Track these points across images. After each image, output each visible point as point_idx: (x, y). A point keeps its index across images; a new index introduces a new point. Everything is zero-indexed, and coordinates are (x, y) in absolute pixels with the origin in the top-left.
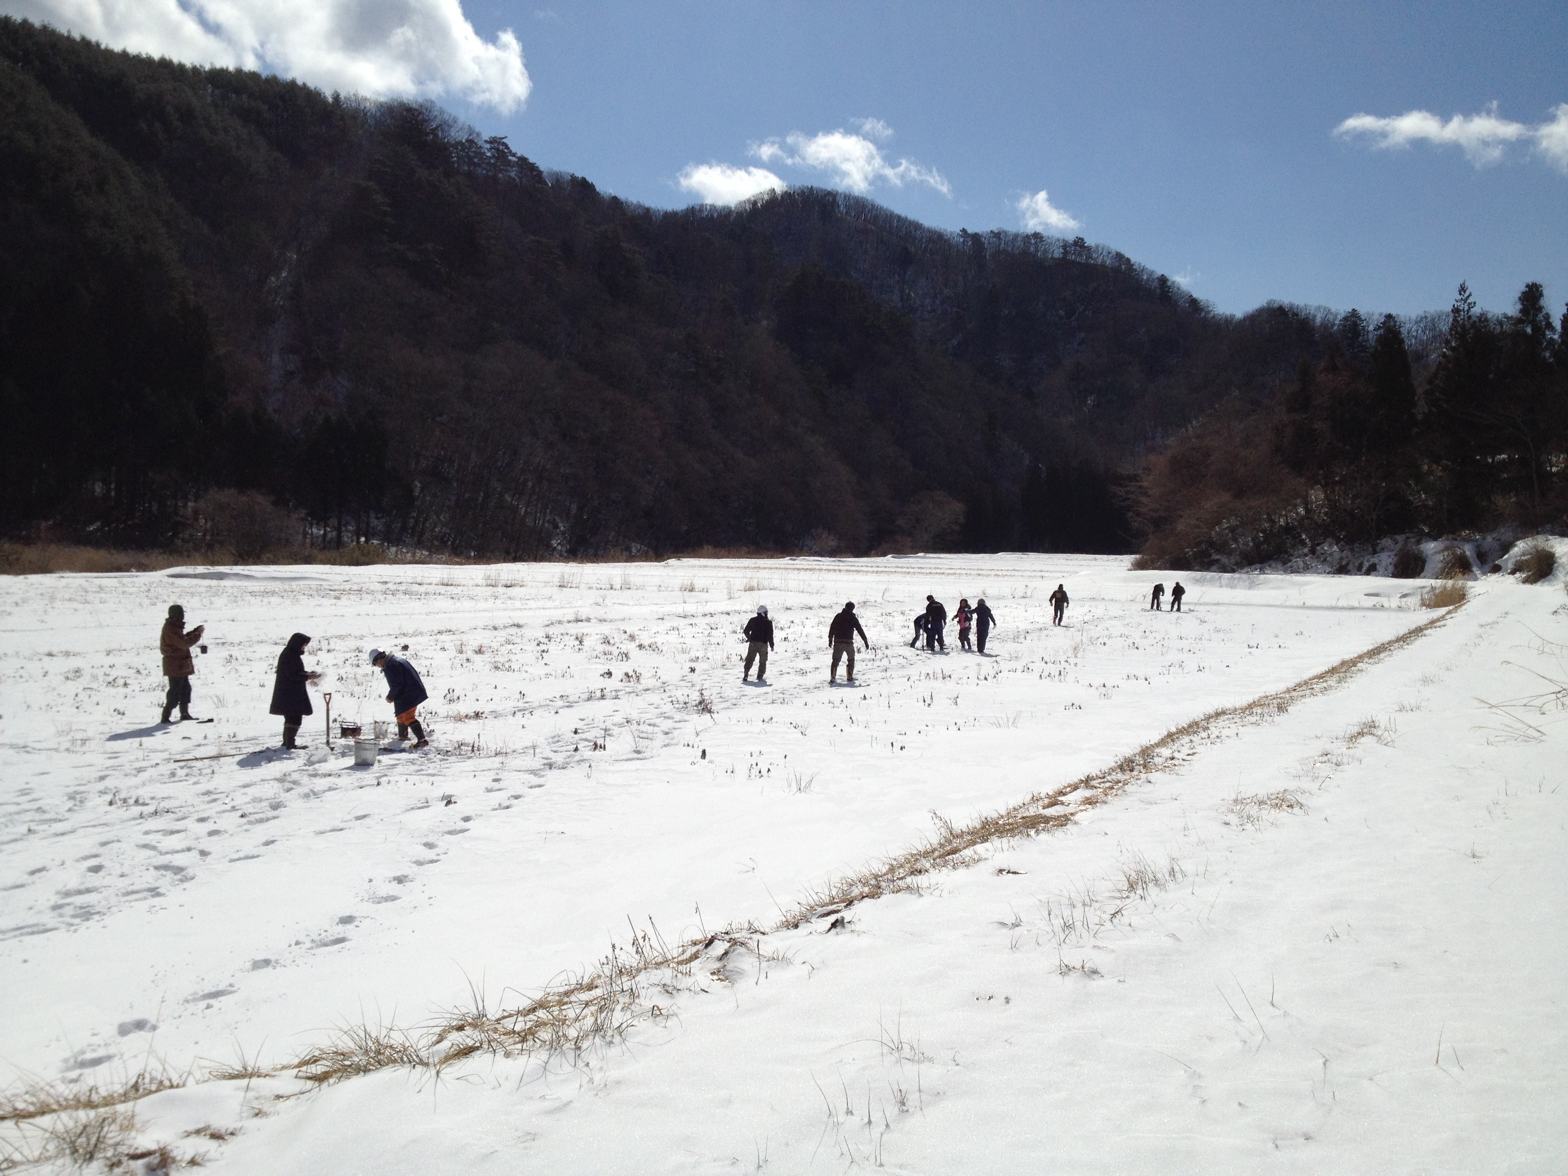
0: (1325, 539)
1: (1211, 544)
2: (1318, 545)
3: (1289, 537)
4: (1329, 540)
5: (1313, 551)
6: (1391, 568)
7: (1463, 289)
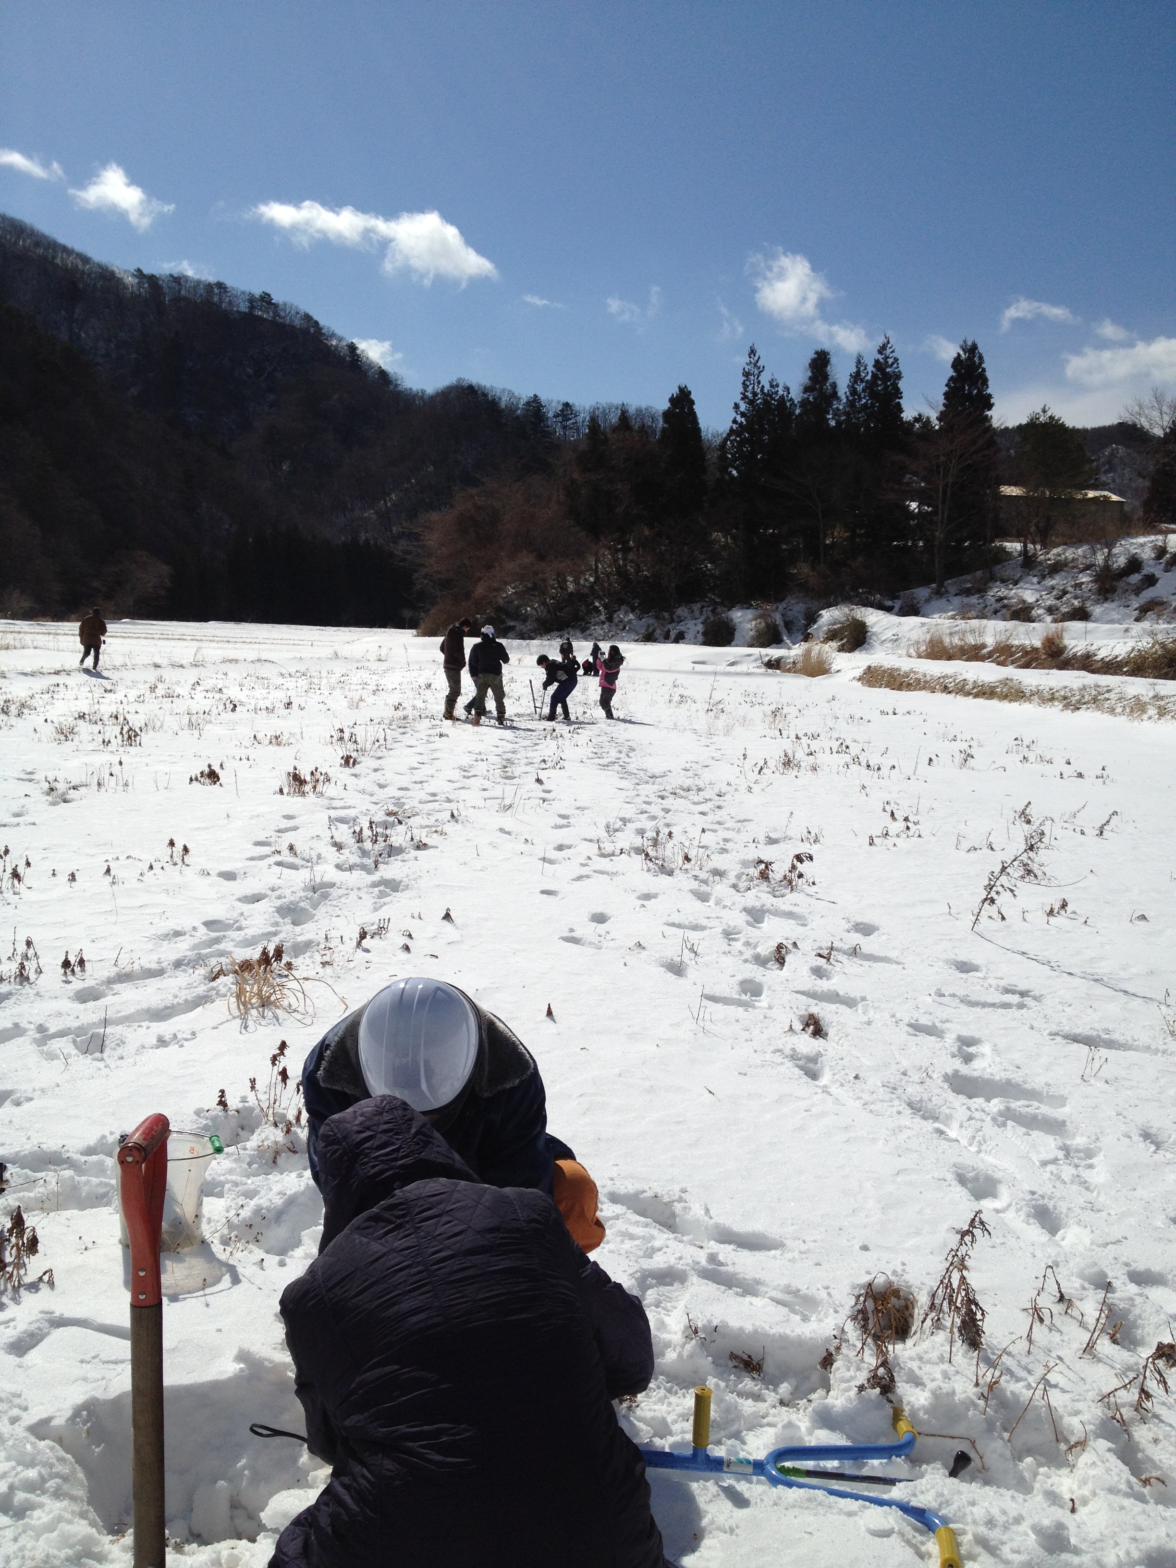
0: (619, 606)
1: (500, 610)
2: (615, 611)
3: (582, 604)
4: (623, 607)
5: (610, 619)
6: (700, 638)
7: (752, 352)
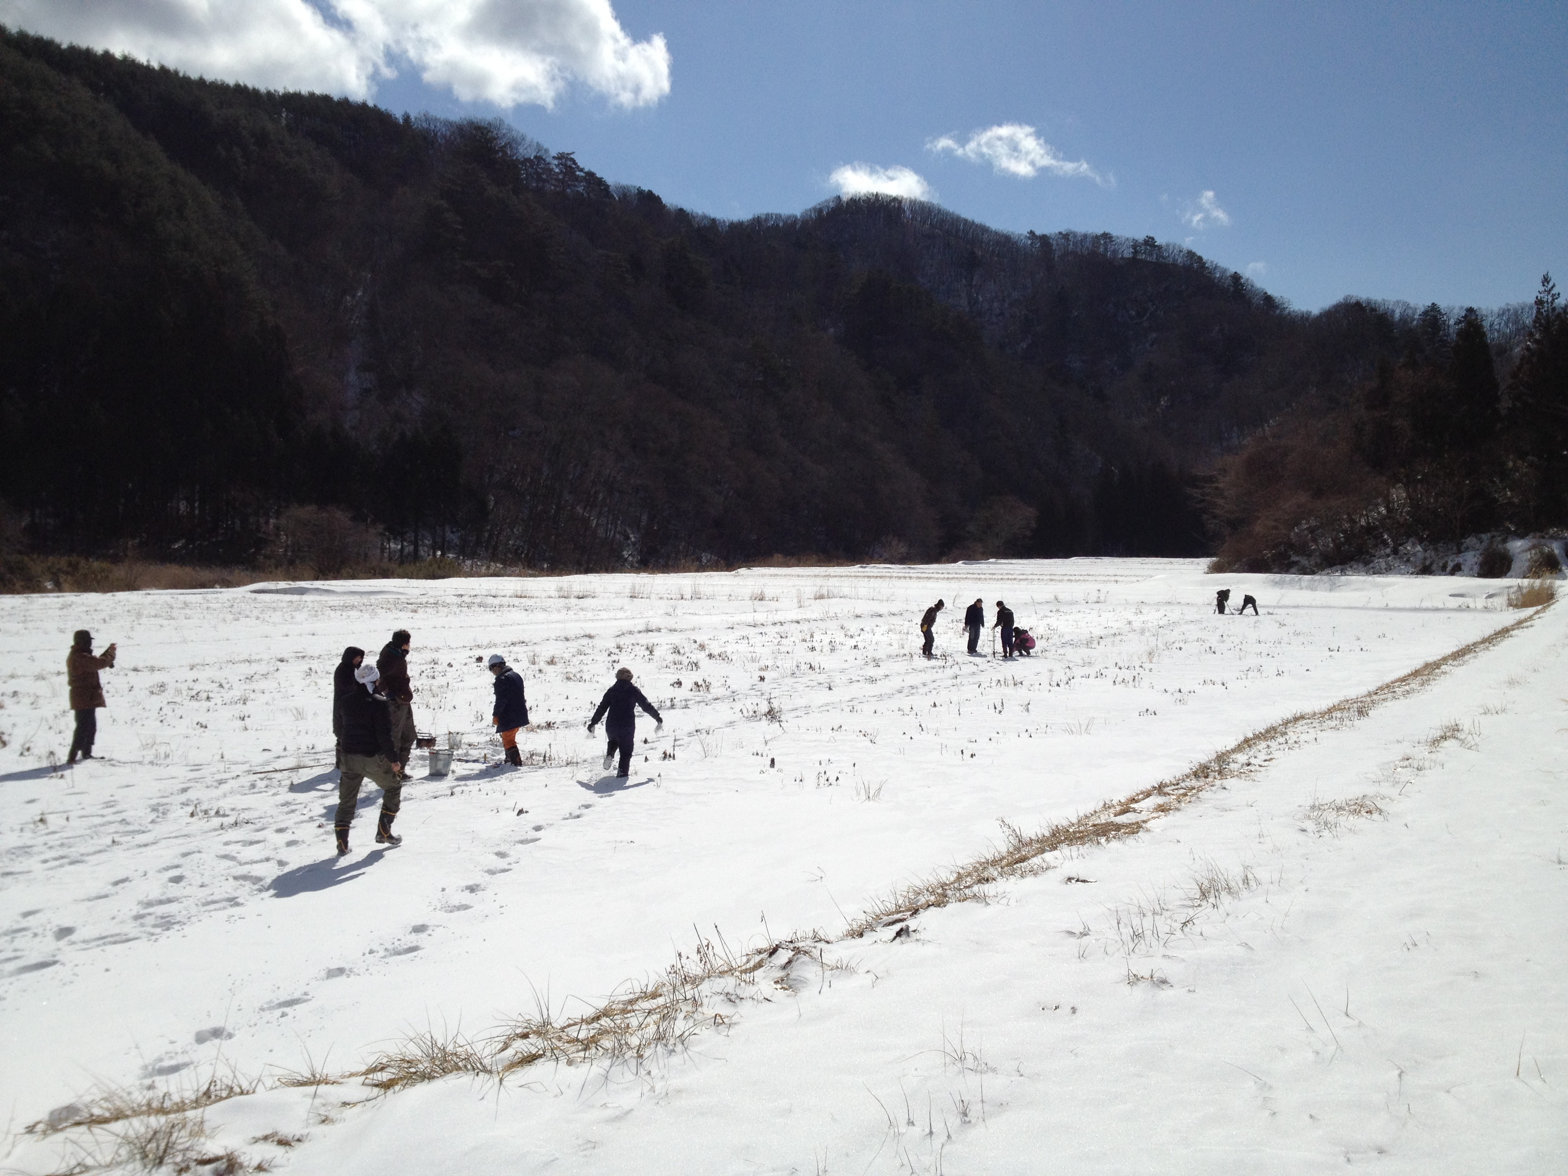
0: (1408, 539)
1: (1291, 546)
2: (1401, 545)
3: (1370, 537)
4: (1411, 540)
5: (1395, 552)
6: (1476, 568)
7: (1546, 280)
